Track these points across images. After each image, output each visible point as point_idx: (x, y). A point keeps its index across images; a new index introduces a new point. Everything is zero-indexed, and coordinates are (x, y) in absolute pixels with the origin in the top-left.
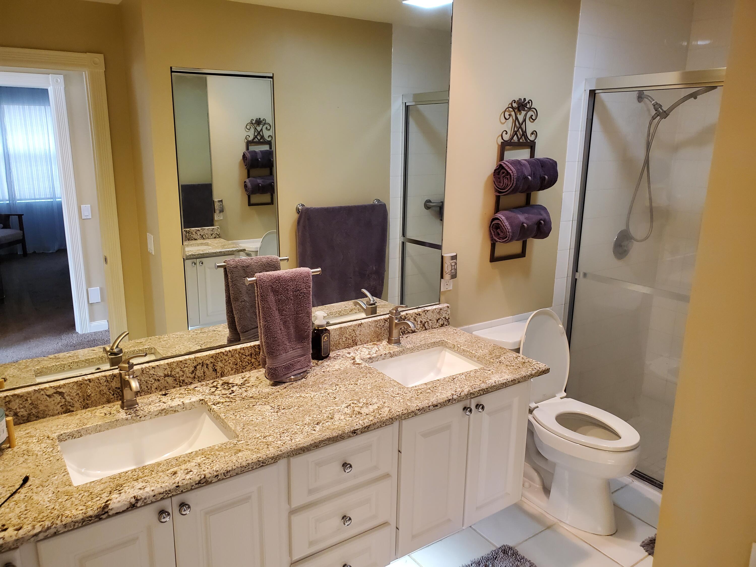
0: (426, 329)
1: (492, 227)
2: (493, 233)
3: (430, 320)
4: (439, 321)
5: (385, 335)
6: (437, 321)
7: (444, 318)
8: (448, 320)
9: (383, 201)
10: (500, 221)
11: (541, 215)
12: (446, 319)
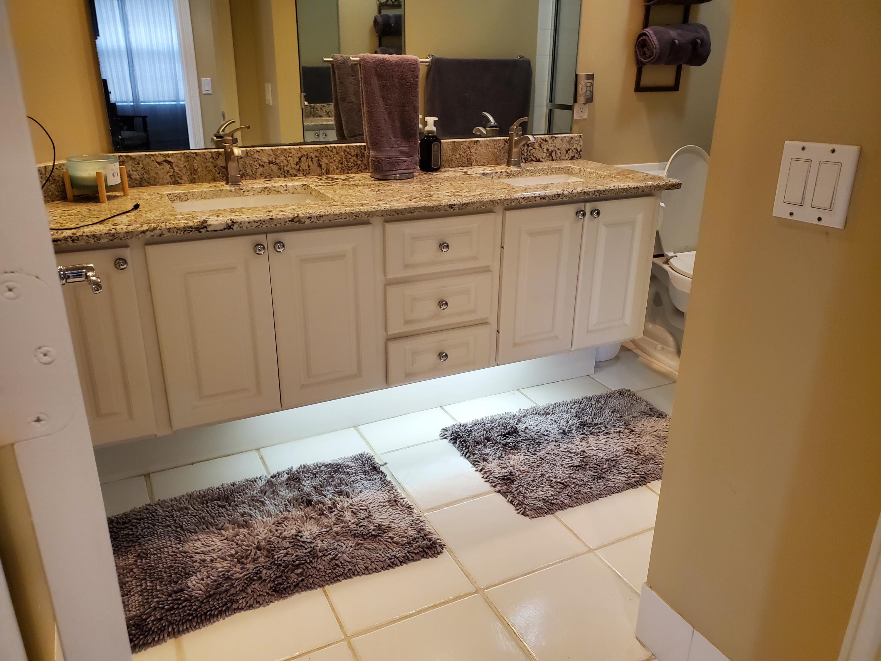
1: (638, 46)
2: (638, 53)
3: (558, 149)
4: (569, 152)
5: (505, 159)
6: (567, 151)
8: (579, 152)
9: (527, 57)
10: (647, 36)
11: (698, 32)
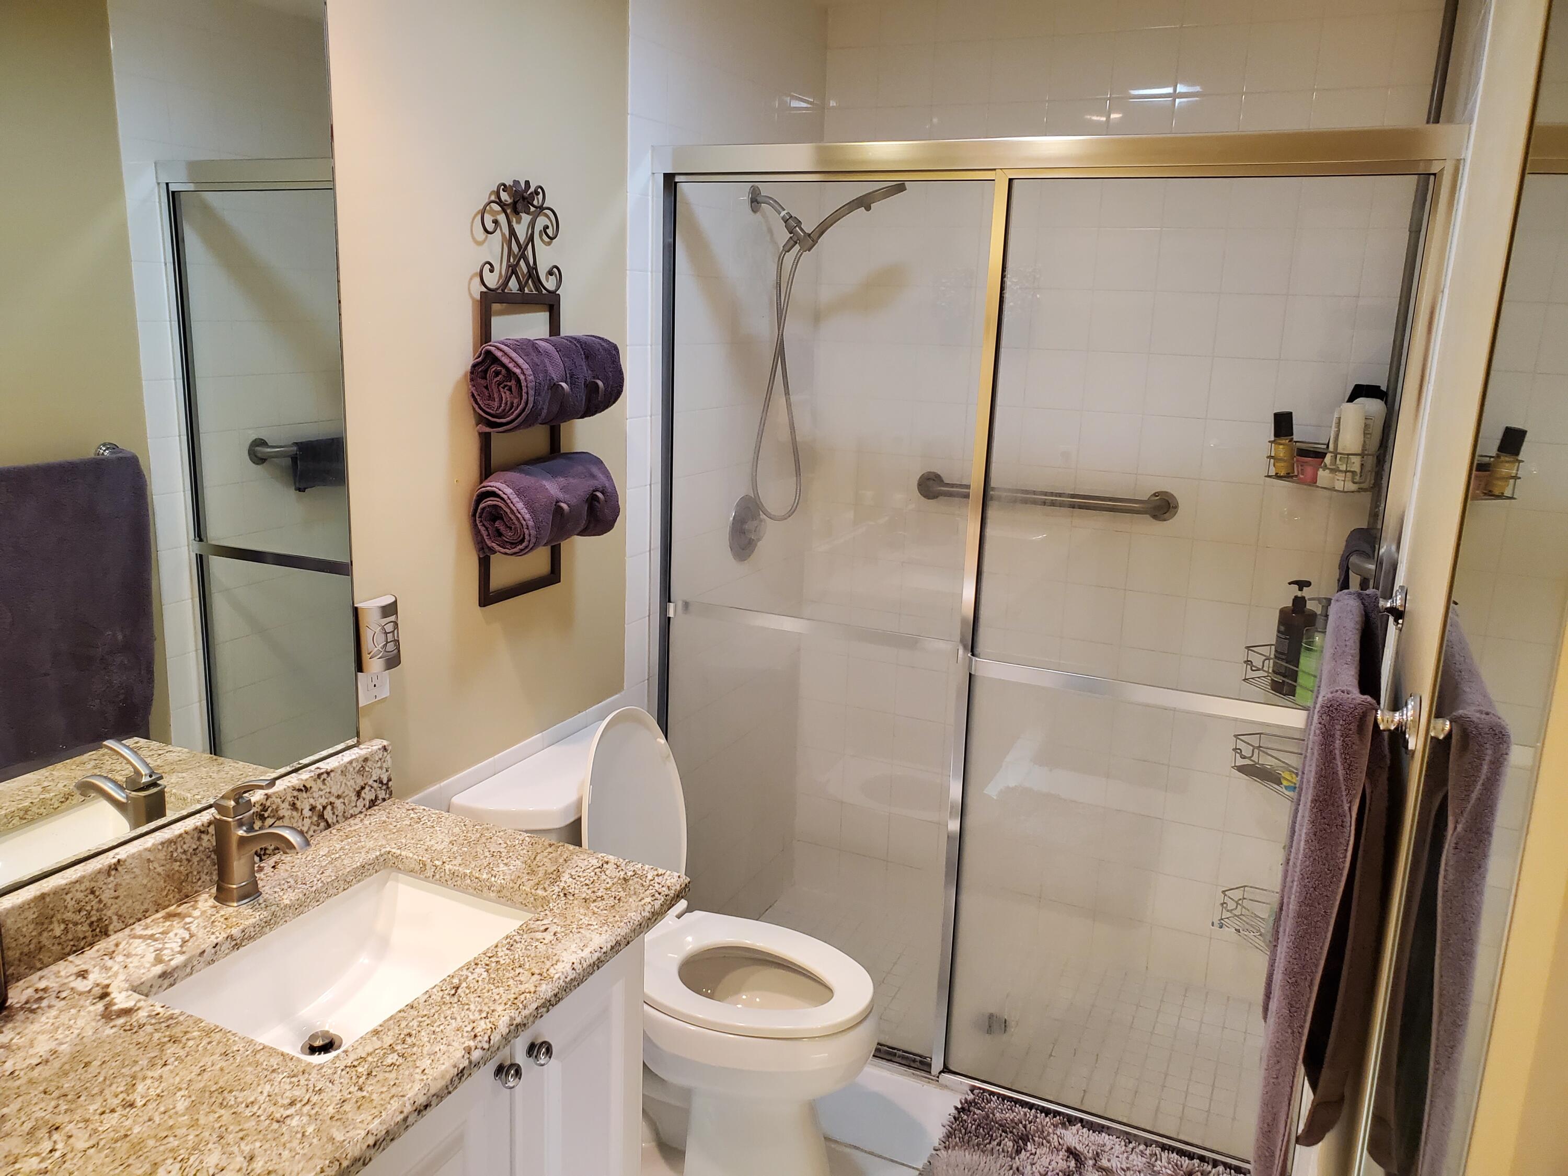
0: (328, 826)
1: (480, 517)
2: (484, 533)
3: (338, 797)
4: (363, 794)
6: (358, 794)
7: (375, 781)
8: (387, 784)
9: (128, 446)
11: (593, 476)
12: (381, 782)
